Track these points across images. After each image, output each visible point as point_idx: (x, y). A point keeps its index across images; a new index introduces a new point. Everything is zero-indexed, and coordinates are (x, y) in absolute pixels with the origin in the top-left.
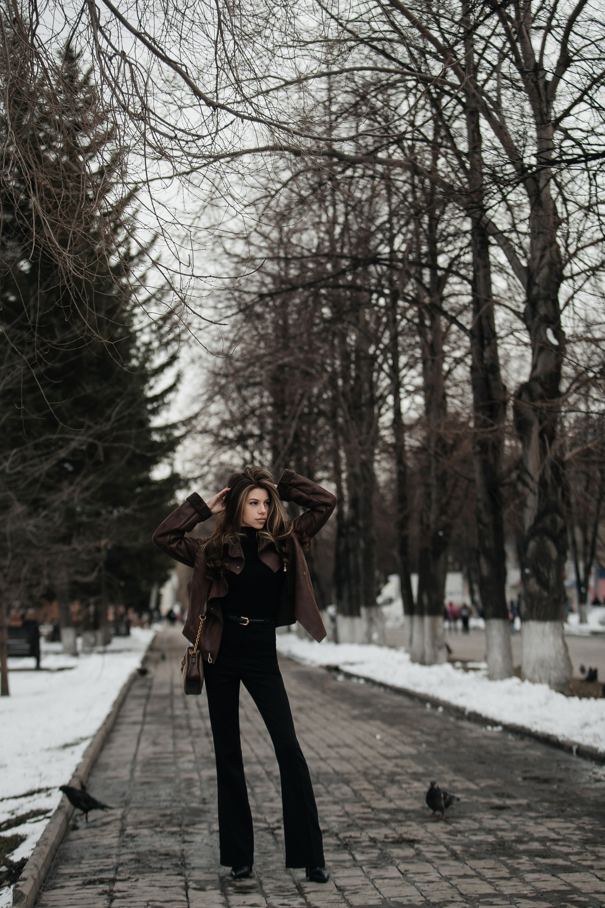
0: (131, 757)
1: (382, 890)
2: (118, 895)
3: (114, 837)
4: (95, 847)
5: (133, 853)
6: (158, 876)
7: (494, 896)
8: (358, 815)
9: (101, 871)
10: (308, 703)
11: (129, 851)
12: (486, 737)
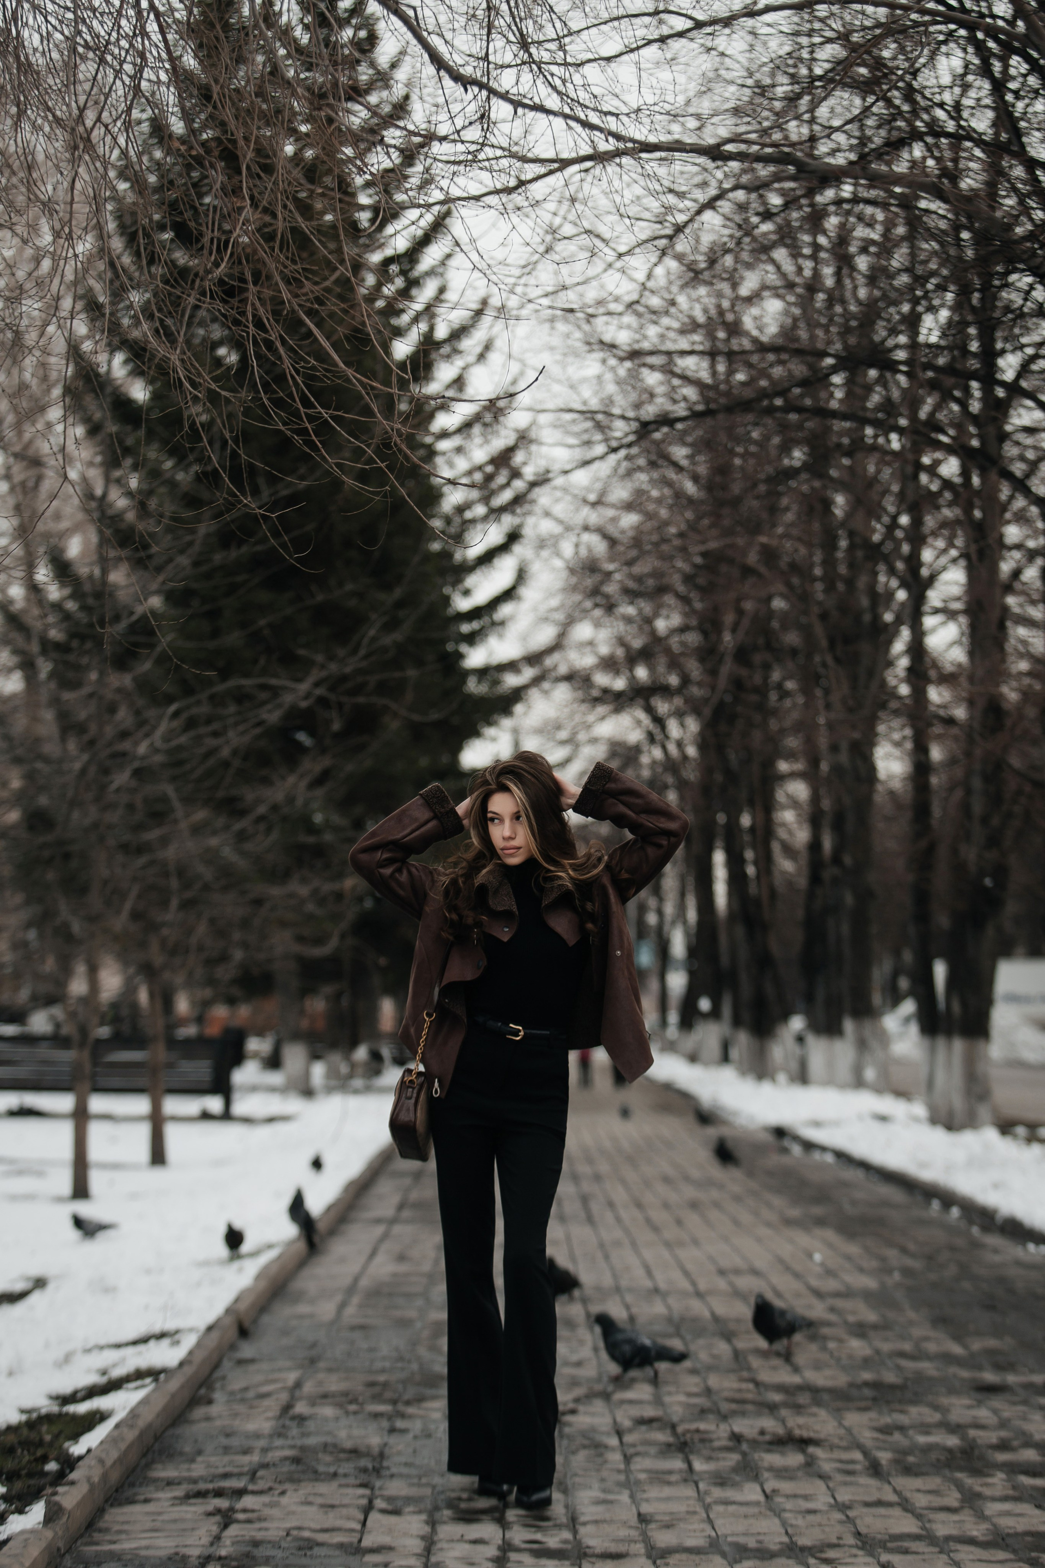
0: (347, 1281)
1: (718, 1523)
2: (241, 1516)
3: (268, 1419)
4: (228, 1436)
5: (293, 1447)
6: (323, 1488)
7: (917, 1537)
8: (726, 1394)
9: (226, 1476)
10: (715, 1194)
11: (290, 1442)
12: (1018, 1263)
